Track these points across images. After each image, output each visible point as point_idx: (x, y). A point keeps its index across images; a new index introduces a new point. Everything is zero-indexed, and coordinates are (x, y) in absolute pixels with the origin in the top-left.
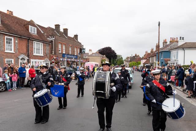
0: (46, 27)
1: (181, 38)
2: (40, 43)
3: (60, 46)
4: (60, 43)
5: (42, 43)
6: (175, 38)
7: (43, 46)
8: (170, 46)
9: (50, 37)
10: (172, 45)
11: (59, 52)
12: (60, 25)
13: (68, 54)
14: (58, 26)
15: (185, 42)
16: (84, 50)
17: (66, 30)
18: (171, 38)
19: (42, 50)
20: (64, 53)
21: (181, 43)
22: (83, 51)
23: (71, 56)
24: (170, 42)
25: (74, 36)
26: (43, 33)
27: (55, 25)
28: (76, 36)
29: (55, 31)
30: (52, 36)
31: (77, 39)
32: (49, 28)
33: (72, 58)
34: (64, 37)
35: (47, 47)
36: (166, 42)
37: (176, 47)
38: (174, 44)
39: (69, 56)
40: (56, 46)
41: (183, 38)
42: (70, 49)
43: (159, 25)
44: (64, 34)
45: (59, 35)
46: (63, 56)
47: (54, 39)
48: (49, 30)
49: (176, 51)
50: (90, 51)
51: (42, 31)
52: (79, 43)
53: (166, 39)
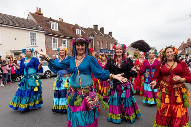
0: (87, 28)
3: (98, 43)
4: (98, 40)
9: (90, 36)
11: (98, 48)
12: (97, 25)
14: (96, 26)
17: (102, 29)
20: (102, 48)
23: (107, 51)
25: (109, 33)
27: (94, 26)
28: (111, 33)
29: (94, 31)
30: (92, 35)
31: (112, 36)
32: (89, 28)
33: (108, 53)
34: (101, 35)
39: (106, 51)
40: (96, 43)
42: (107, 45)
44: (101, 32)
45: (97, 34)
46: (101, 51)
47: (94, 37)
48: (89, 31)
51: (85, 32)
52: (114, 39)
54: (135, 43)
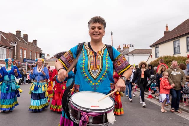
1: (131, 45)
2: (4, 48)
3: (21, 51)
4: (21, 48)
5: (6, 49)
6: (127, 45)
7: (7, 51)
8: (123, 52)
9: (12, 42)
10: (125, 51)
11: (21, 57)
12: (20, 32)
13: (29, 59)
14: (18, 32)
15: (134, 49)
16: (44, 55)
17: (26, 36)
18: (124, 45)
19: (6, 55)
20: (25, 57)
21: (131, 49)
22: (42, 56)
23: (31, 61)
24: (123, 48)
25: (33, 41)
26: (5, 38)
27: (16, 31)
28: (35, 42)
29: (16, 37)
30: (14, 41)
31: (36, 45)
32: (10, 33)
33: (32, 63)
34: (24, 42)
35: (10, 52)
36: (120, 49)
37: (128, 52)
38: (126, 50)
39: (30, 61)
40: (18, 51)
41: (133, 45)
42: (31, 54)
43: (112, 35)
44: (25, 40)
45: (19, 40)
46: (24, 61)
47: (16, 44)
48: (10, 36)
49: (127, 56)
50: (47, 55)
51: (5, 37)
52: (39, 48)
53: (119, 46)
54: (58, 54)
